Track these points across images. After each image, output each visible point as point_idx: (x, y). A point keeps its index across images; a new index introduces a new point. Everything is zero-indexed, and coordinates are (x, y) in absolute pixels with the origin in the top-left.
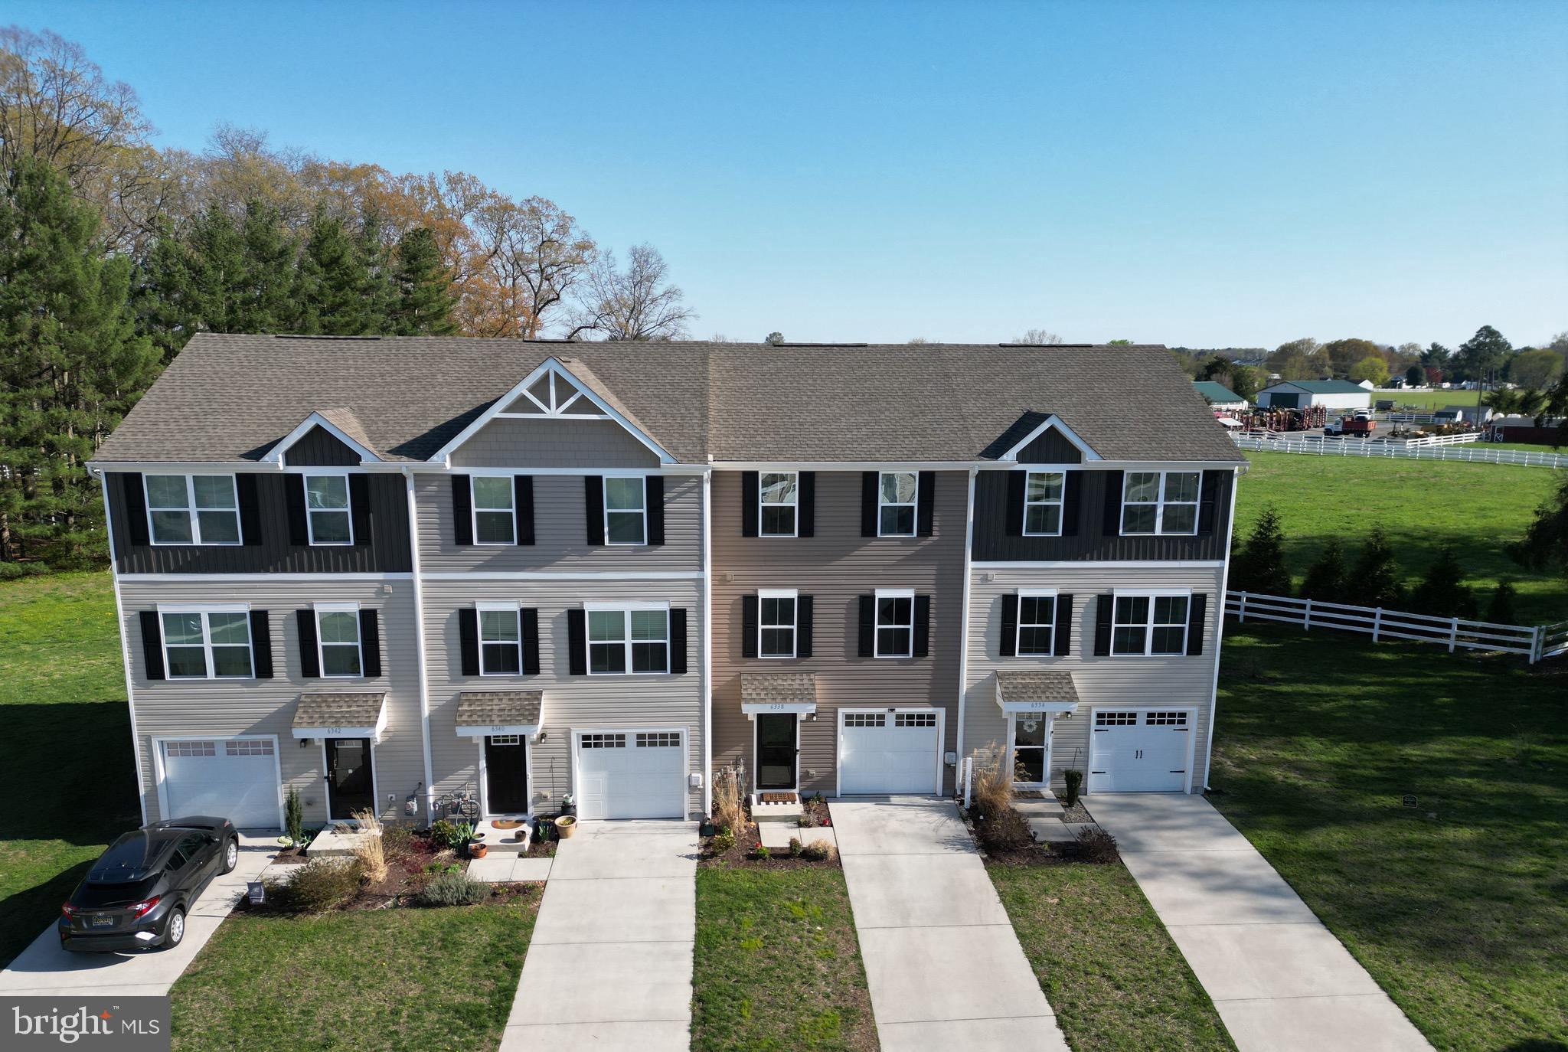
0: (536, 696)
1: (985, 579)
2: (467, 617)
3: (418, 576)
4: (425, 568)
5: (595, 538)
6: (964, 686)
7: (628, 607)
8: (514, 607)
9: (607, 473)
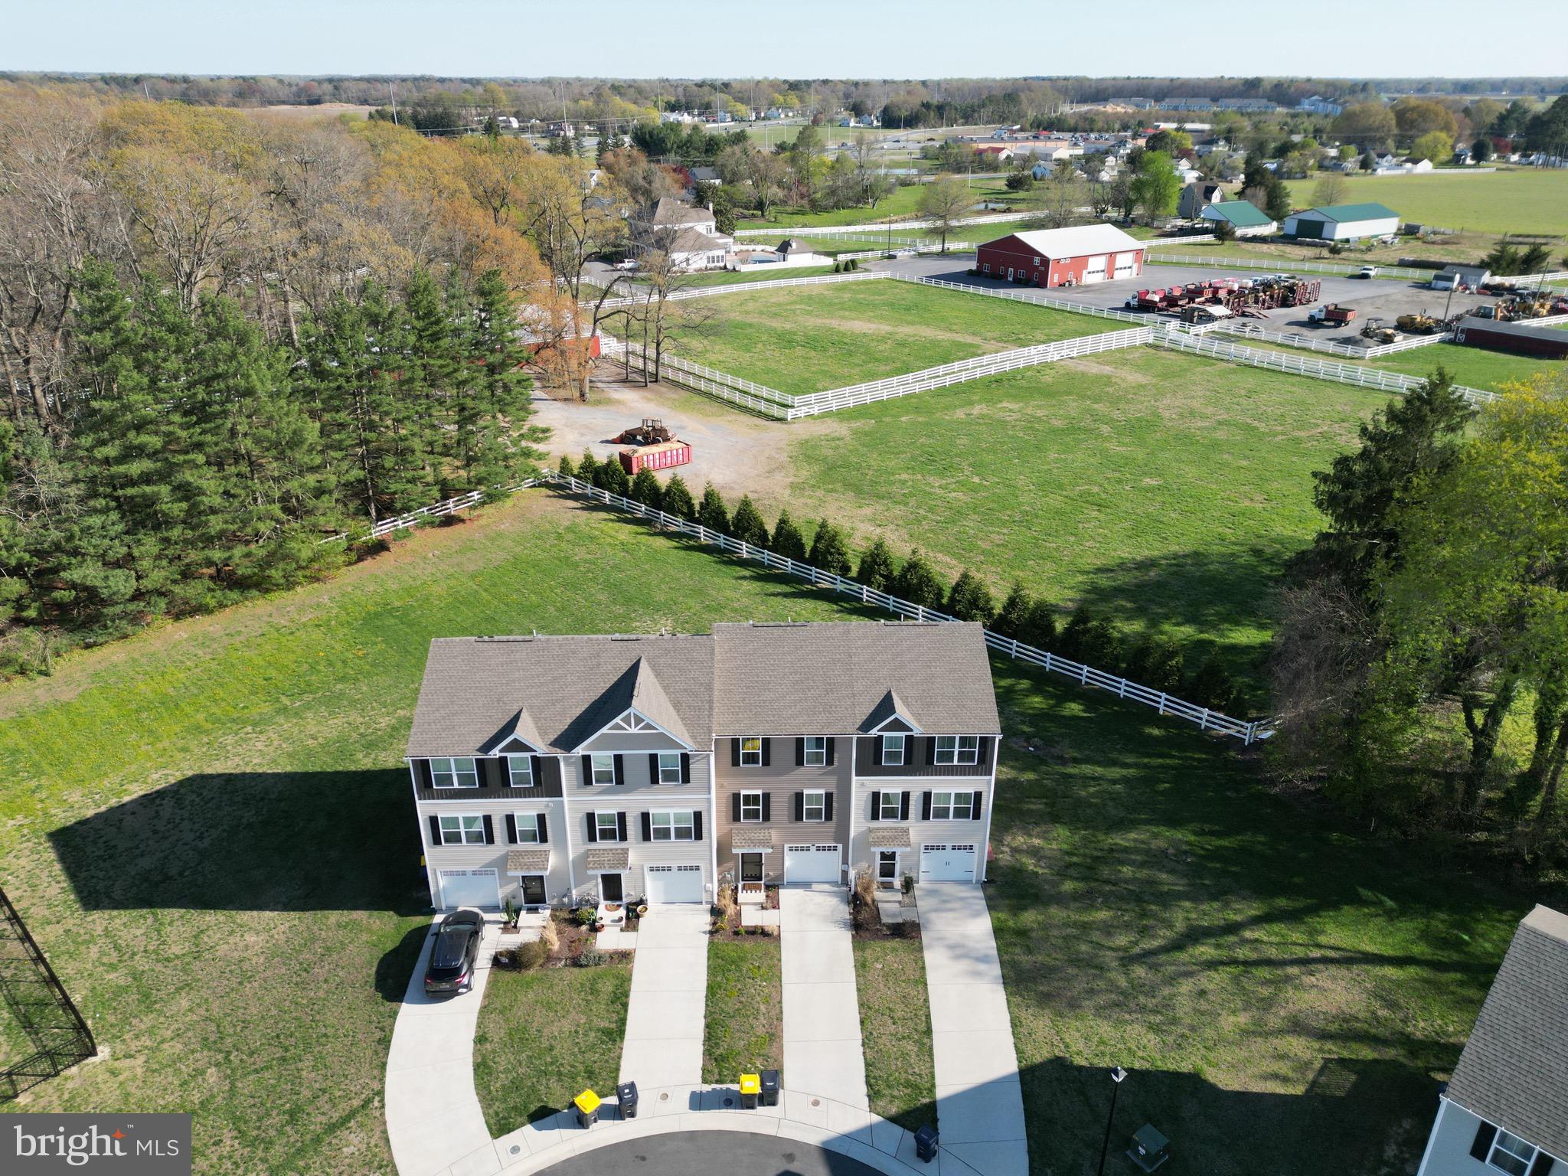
0: (626, 851)
1: (863, 785)
2: (590, 817)
3: (566, 798)
4: (569, 795)
5: (654, 780)
6: (852, 834)
7: (672, 811)
8: (615, 812)
9: (660, 752)
